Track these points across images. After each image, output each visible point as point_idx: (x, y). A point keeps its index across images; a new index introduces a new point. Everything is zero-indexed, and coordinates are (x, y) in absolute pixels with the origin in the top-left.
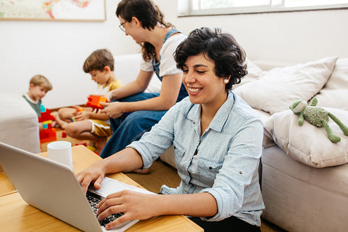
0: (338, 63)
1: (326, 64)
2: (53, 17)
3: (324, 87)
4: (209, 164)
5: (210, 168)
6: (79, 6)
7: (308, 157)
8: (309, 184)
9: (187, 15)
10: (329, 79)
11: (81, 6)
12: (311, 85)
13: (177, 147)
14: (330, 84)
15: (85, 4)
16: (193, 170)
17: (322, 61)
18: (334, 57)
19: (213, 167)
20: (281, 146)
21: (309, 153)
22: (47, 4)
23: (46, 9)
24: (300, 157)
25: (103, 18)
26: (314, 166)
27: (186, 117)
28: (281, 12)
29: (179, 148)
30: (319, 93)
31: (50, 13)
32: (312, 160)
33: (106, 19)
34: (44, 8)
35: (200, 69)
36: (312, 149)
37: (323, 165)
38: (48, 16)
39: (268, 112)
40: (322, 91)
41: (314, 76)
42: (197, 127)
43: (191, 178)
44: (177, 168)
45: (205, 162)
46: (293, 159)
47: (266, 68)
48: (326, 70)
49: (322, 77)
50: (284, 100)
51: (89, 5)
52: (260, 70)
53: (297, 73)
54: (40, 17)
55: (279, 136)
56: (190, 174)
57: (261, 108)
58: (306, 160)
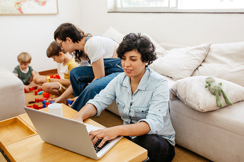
0: (211, 47)
1: (204, 48)
2: (22, 13)
3: (204, 61)
4: (141, 110)
5: (143, 111)
6: (40, 5)
7: (198, 106)
8: (198, 121)
9: (114, 11)
10: (206, 57)
11: (41, 4)
12: (196, 61)
13: (119, 103)
14: (207, 60)
15: (44, 3)
16: (132, 115)
17: (202, 46)
18: (209, 43)
19: (144, 110)
20: (181, 99)
21: (199, 104)
22: (17, 3)
23: (17, 7)
24: (193, 106)
25: (56, 12)
26: (201, 111)
27: (121, 85)
28: (176, 13)
29: (121, 104)
30: (200, 65)
31: (20, 9)
32: (200, 108)
33: (58, 13)
34: (15, 6)
35: (133, 58)
36: (200, 102)
37: (206, 110)
38: (18, 12)
39: (171, 78)
40: (203, 64)
41: (197, 55)
42: (129, 90)
43: (131, 120)
44: (120, 115)
45: (139, 109)
46: (189, 107)
47: (167, 48)
48: (204, 51)
49: (202, 56)
50: (181, 70)
51: (46, 4)
52: (164, 50)
53: (188, 53)
54: (13, 13)
55: (180, 93)
56: (130, 117)
57: (167, 75)
58: (197, 108)
